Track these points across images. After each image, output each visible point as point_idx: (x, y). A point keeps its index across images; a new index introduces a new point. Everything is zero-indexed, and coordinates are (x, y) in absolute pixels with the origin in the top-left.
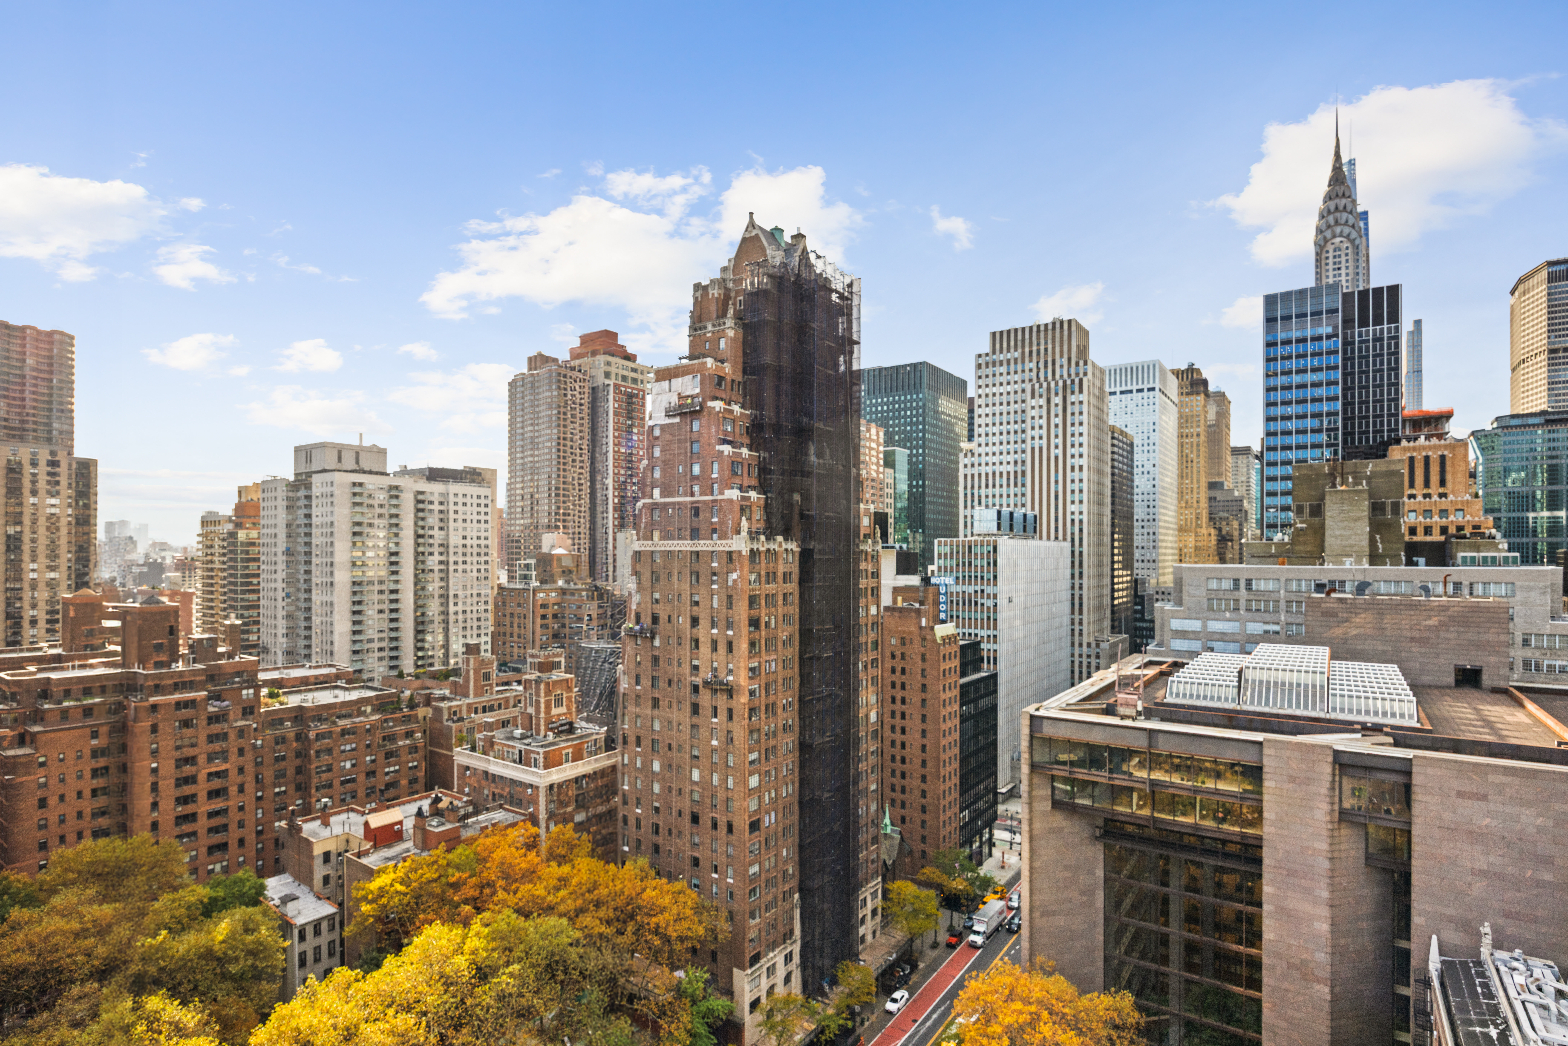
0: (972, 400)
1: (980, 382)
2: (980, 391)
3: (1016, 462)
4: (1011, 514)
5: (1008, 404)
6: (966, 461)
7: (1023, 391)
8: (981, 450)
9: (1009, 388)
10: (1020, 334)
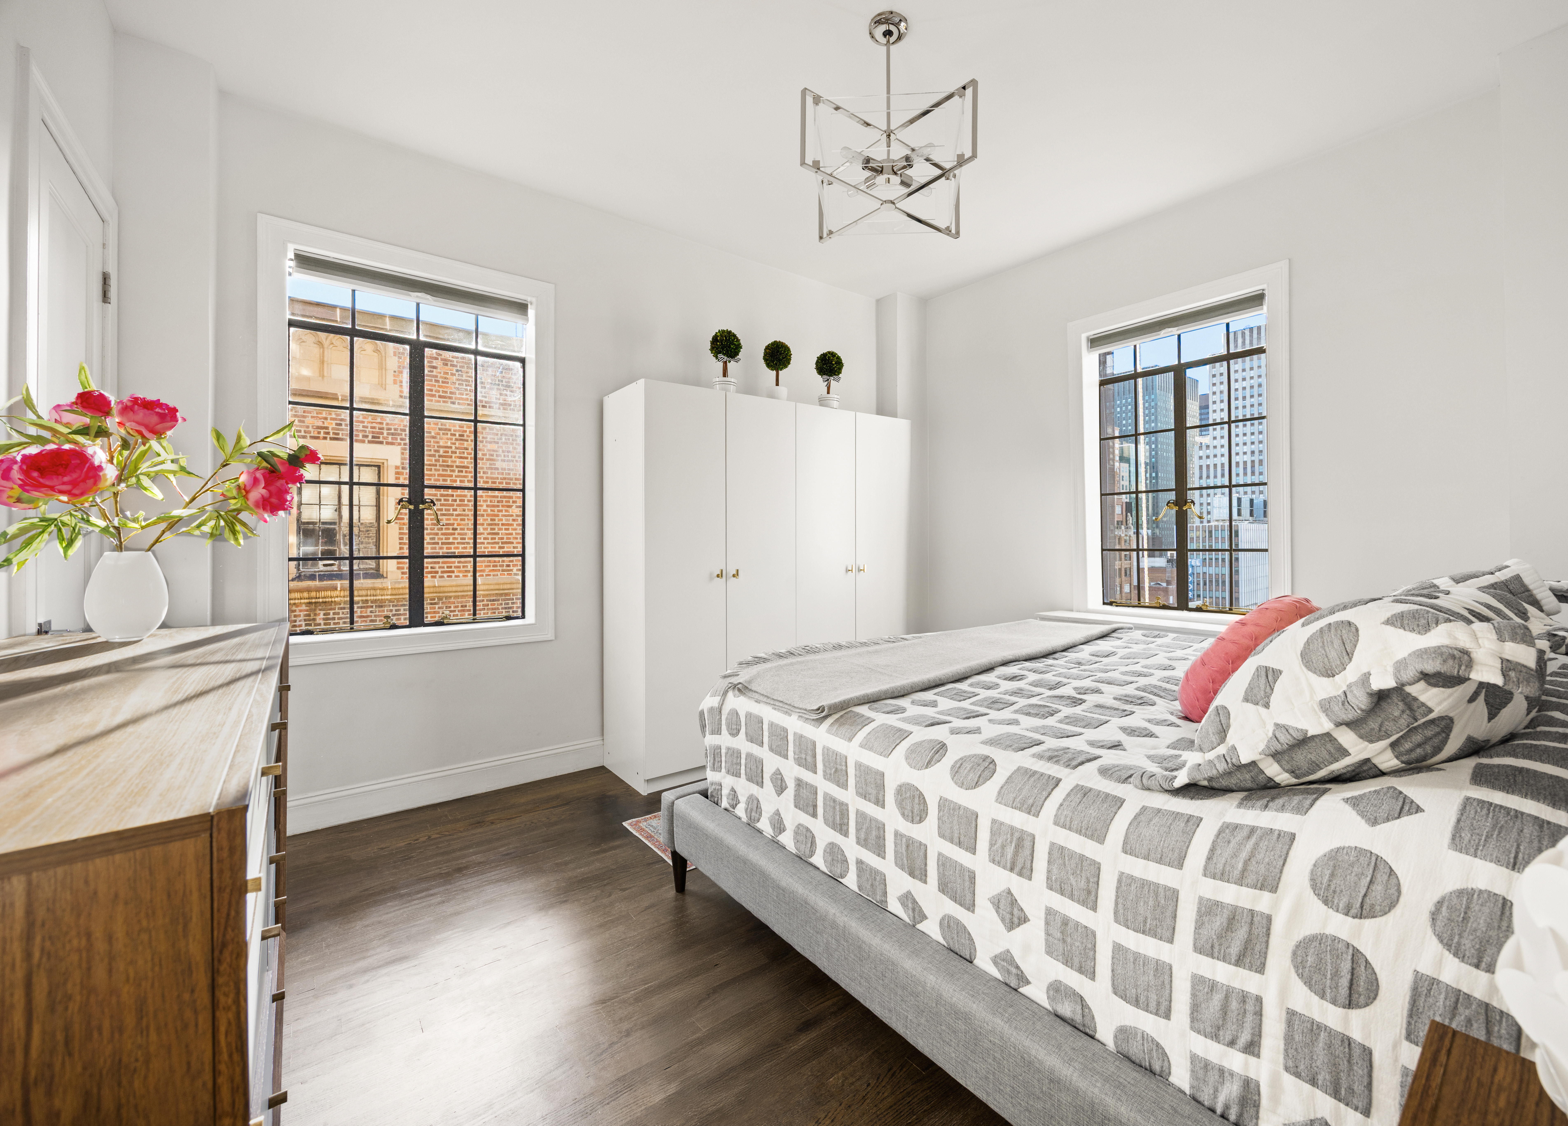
0: (1205, 397)
1: (1215, 380)
2: (1215, 389)
3: (1253, 452)
4: (1252, 501)
5: (1244, 398)
6: (1201, 453)
7: (1260, 385)
8: (1215, 443)
9: (1244, 384)
10: (1255, 332)
